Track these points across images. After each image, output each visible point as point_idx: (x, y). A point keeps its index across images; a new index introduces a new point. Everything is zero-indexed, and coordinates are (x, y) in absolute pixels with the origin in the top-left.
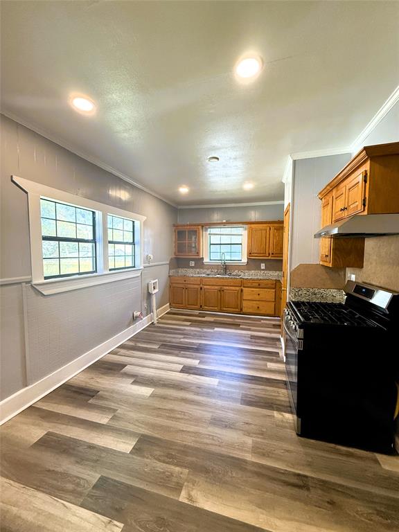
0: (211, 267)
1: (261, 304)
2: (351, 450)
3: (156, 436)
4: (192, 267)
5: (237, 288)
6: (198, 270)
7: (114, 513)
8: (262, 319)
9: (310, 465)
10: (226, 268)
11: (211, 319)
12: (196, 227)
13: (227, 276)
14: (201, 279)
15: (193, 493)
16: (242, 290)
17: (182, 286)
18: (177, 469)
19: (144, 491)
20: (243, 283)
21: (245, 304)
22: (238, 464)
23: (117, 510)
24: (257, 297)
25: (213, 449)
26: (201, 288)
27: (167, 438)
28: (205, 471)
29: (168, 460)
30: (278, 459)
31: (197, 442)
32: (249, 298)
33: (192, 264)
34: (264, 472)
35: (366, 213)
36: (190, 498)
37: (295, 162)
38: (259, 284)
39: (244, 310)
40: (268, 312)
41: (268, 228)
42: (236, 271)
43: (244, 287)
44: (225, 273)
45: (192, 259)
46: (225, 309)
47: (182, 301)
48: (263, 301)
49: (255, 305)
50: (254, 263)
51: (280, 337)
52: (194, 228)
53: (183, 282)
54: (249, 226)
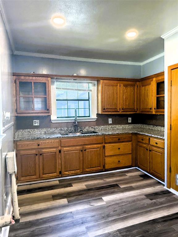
0: (59, 125)
1: (121, 158)
4: (37, 127)
5: (99, 145)
6: (45, 130)
8: (127, 172)
10: (77, 125)
12: (44, 79)
16: (104, 147)
17: (34, 152)
20: (105, 140)
21: (108, 160)
24: (118, 152)
26: (60, 151)
32: (111, 153)
33: (36, 123)
38: (119, 139)
39: (107, 167)
41: (119, 85)
42: (87, 128)
43: (106, 143)
44: (76, 131)
45: (37, 118)
46: (87, 170)
47: (35, 171)
48: (122, 155)
49: (115, 159)
50: (102, 118)
51: (165, 188)
52: (43, 80)
53: (36, 147)
54: (102, 81)
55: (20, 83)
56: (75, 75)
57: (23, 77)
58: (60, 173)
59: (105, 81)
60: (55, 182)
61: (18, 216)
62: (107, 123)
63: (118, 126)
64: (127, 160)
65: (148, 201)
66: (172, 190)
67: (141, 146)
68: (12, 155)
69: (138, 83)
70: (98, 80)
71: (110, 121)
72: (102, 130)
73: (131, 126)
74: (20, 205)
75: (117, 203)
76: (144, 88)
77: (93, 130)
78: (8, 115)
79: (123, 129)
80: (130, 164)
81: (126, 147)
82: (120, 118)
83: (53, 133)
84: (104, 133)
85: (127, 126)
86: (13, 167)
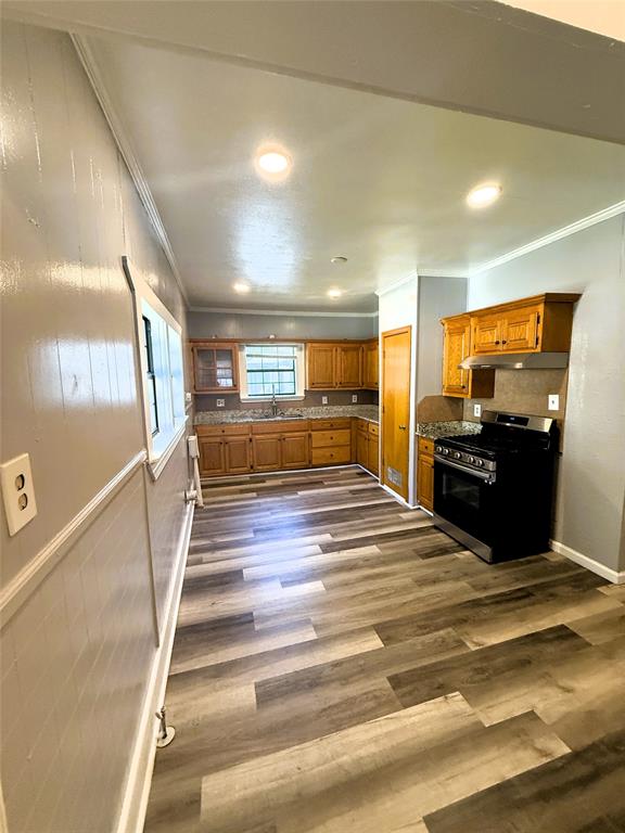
0: (251, 406)
1: (334, 451)
2: (529, 558)
3: (390, 618)
4: (221, 409)
5: (304, 433)
6: (232, 412)
7: (440, 691)
8: (342, 469)
9: (517, 580)
10: (275, 406)
11: (279, 482)
12: (231, 345)
13: (279, 418)
14: (251, 426)
15: (475, 640)
16: (310, 436)
17: (218, 440)
18: (442, 632)
19: (441, 662)
20: (312, 426)
21: (315, 453)
22: (476, 603)
23: (439, 688)
24: (330, 442)
25: (447, 603)
26: (251, 440)
27: (399, 616)
28: (464, 621)
29: (425, 631)
30: (497, 586)
31: (428, 605)
32: (322, 444)
33: (221, 403)
34: (498, 599)
35: (539, 350)
36: (477, 644)
37: (419, 278)
38: (332, 425)
39: (314, 462)
40: (344, 460)
41: (334, 349)
42: (291, 410)
43: (313, 430)
44: (275, 414)
45: (221, 396)
46: (287, 465)
47: (220, 464)
48: (338, 446)
49: (327, 452)
50: (313, 395)
51: (380, 485)
52: (228, 346)
53: (221, 433)
54: (309, 345)
55: (198, 351)
56: (272, 337)
57: (201, 344)
58: (252, 467)
59: (314, 345)
60: (247, 477)
61: (201, 504)
62: (320, 403)
63: (335, 408)
64: (344, 454)
65: (350, 495)
66: (385, 487)
67: (361, 435)
68: (193, 438)
69: (364, 346)
70: (306, 342)
71: (325, 400)
72: (313, 413)
73: (356, 408)
74: (203, 497)
75: (311, 497)
76: (369, 353)
77: (299, 413)
78: (189, 395)
79: (343, 412)
80: (348, 459)
81: (342, 436)
82: (338, 396)
83: (243, 417)
84: (311, 417)
85: (350, 408)
86: (195, 452)
